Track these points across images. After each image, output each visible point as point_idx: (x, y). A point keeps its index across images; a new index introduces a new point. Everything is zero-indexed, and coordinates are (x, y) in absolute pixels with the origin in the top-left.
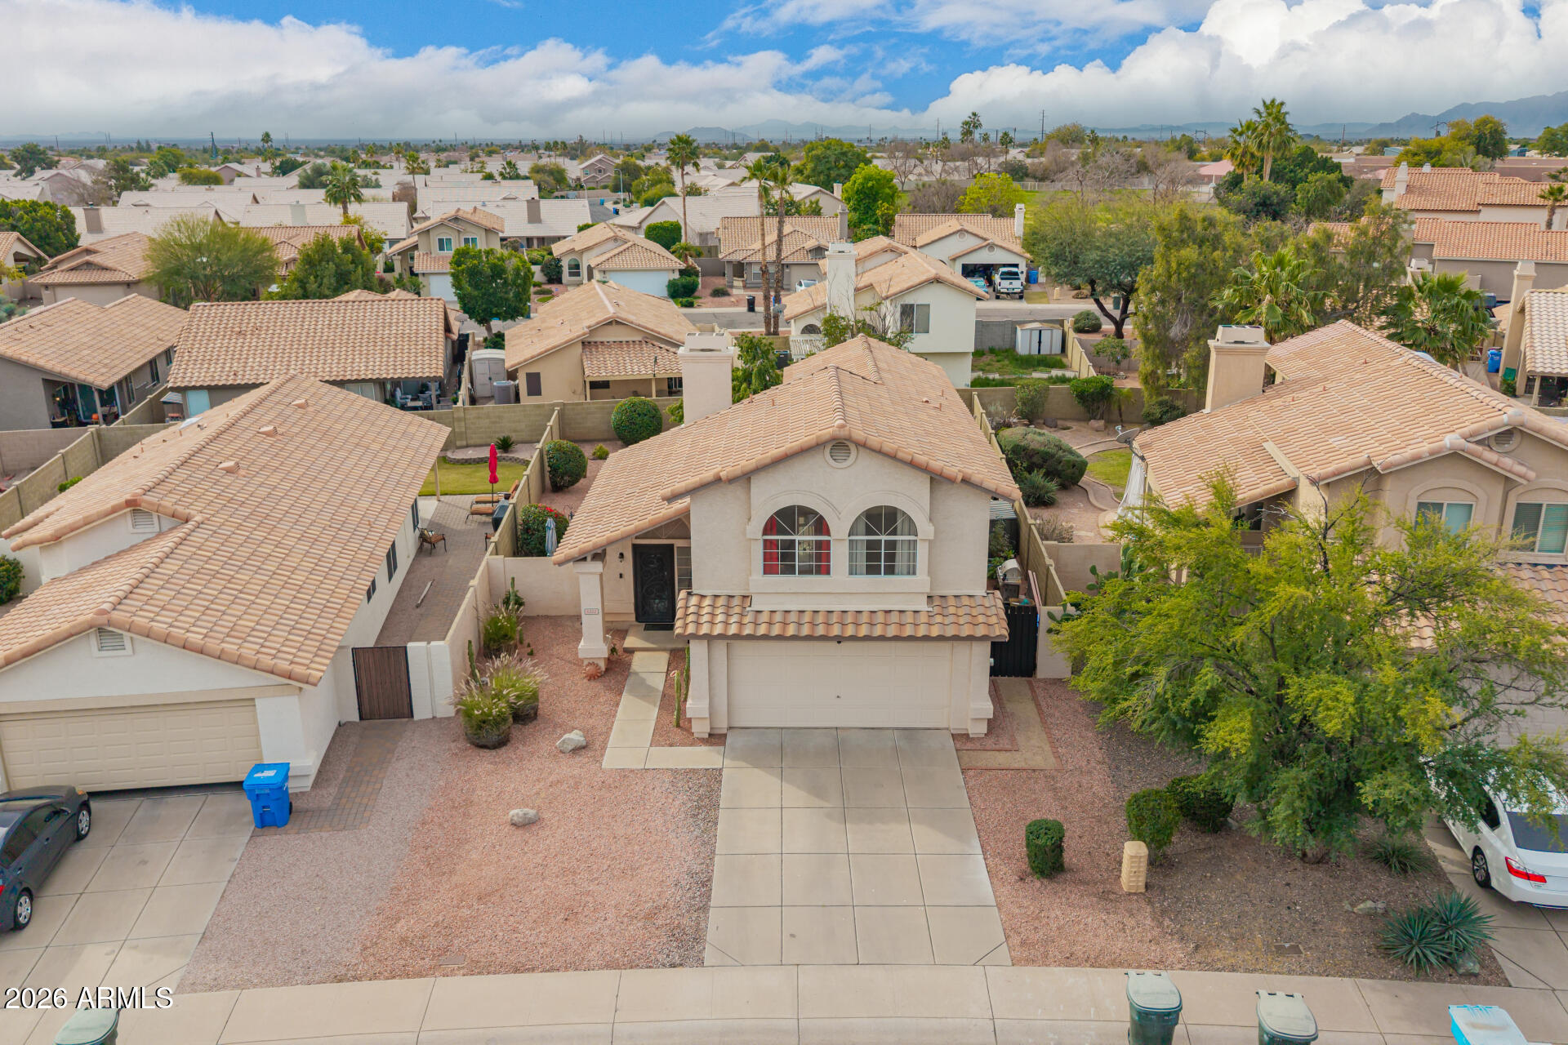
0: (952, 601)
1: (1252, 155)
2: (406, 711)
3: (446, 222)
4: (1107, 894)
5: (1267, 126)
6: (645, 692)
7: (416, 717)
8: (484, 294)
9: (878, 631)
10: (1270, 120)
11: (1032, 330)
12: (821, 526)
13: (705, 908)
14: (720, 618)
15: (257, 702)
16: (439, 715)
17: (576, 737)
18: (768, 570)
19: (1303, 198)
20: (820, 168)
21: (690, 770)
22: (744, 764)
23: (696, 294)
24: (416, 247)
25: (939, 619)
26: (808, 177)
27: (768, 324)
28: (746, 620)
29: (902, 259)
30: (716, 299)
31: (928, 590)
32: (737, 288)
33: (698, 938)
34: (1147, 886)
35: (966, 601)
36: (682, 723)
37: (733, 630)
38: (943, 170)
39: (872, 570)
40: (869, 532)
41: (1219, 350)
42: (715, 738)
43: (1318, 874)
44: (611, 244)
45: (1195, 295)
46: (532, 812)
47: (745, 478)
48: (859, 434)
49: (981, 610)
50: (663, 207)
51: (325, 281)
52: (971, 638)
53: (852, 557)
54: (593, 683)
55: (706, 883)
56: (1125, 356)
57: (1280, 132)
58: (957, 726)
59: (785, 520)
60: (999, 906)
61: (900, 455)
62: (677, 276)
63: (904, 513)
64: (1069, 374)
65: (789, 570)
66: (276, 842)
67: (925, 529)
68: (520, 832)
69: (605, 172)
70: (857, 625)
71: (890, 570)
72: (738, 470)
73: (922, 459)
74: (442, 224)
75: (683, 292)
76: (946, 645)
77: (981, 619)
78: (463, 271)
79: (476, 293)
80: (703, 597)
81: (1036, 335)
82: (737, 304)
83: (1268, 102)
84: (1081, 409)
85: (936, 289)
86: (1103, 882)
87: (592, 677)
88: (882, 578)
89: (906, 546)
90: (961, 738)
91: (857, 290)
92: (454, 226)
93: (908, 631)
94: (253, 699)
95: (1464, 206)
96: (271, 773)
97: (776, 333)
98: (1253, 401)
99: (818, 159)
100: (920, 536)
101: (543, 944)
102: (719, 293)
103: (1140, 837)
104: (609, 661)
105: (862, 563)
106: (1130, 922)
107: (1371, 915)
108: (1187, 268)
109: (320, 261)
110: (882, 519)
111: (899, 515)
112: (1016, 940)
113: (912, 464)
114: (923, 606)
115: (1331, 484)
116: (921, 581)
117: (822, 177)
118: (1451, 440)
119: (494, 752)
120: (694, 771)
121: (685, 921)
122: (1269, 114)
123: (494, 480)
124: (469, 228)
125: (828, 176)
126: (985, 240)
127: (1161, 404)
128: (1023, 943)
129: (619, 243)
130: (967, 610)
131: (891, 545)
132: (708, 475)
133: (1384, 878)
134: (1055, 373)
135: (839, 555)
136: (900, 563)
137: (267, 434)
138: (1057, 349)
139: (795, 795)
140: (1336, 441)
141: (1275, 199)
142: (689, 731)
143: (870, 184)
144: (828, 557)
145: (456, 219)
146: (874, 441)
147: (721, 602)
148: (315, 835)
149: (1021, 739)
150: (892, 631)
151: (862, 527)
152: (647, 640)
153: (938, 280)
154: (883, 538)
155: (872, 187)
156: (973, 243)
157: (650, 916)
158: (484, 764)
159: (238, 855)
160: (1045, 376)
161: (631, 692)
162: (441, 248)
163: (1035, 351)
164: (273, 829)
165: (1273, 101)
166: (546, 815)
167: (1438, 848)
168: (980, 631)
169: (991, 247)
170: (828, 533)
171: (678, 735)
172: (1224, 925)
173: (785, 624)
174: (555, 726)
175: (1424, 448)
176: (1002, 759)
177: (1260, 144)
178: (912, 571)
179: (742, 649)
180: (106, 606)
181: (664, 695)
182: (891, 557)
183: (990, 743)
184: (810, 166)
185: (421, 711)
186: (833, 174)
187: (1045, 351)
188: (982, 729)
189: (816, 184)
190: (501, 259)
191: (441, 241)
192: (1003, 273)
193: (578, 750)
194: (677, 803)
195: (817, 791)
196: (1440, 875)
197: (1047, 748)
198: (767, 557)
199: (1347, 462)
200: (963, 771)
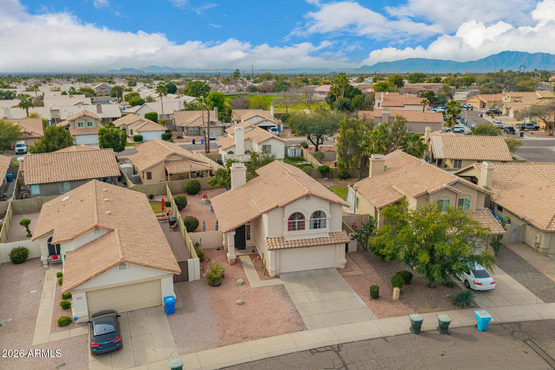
0: (335, 234)
1: (338, 89)
2: (186, 279)
3: (81, 117)
4: (391, 301)
5: (342, 81)
6: (249, 267)
7: (190, 281)
8: (112, 144)
9: (319, 243)
10: (342, 79)
11: (292, 149)
12: (302, 217)
13: (300, 317)
14: (278, 244)
15: (161, 280)
16: (196, 280)
17: (240, 280)
18: (289, 230)
19: (354, 102)
20: (194, 91)
21: (276, 285)
22: (288, 282)
23: (171, 138)
24: (69, 125)
25: (333, 239)
26: (190, 93)
27: (206, 149)
28: (285, 244)
29: (255, 129)
30: (179, 140)
31: (329, 231)
32: (184, 135)
33: (303, 324)
34: (399, 298)
35: (338, 234)
36: (266, 273)
37: (282, 247)
38: (229, 89)
39: (315, 227)
40: (314, 217)
41: (373, 161)
42: (277, 277)
43: (435, 290)
44: (139, 122)
45: (353, 142)
46: (243, 300)
47: (283, 207)
48: (313, 193)
49: (342, 235)
50: (145, 106)
51: (55, 142)
52: (342, 243)
53: (310, 225)
54: (233, 266)
55: (297, 311)
56: (323, 157)
57: (346, 82)
58: (336, 266)
59: (293, 217)
60: (368, 307)
61: (324, 198)
62: (164, 132)
63: (323, 212)
64: (309, 163)
65: (294, 229)
66: (175, 318)
67: (328, 215)
68: (241, 306)
69: (104, 89)
70: (313, 242)
71: (319, 227)
72: (282, 204)
73: (328, 198)
74: (79, 118)
75: (167, 137)
76: (334, 246)
77: (343, 238)
78: (104, 137)
79: (108, 144)
80: (271, 238)
81: (294, 151)
82: (188, 141)
83: (341, 73)
84: (321, 175)
85: (273, 140)
86: (389, 298)
87: (232, 264)
88: (318, 229)
89: (323, 221)
90: (338, 269)
91: (245, 140)
92: (84, 118)
93: (326, 243)
94: (160, 279)
95: (400, 105)
96: (171, 299)
97: (209, 152)
98: (382, 174)
99: (193, 88)
100: (327, 217)
101: (267, 331)
102: (180, 137)
103: (396, 287)
104: (236, 259)
105: (313, 226)
106: (399, 306)
107: (449, 297)
108: (350, 135)
109: (52, 135)
110: (317, 214)
111: (321, 212)
112: (376, 314)
113: (327, 200)
114: (328, 236)
115: (417, 197)
116: (327, 229)
117: (195, 94)
118: (445, 185)
119: (219, 287)
120: (277, 285)
121: (298, 321)
122: (342, 77)
123: (163, 209)
124: (90, 119)
125: (197, 93)
126: (264, 118)
127: (343, 172)
128: (378, 314)
129: (142, 122)
130: (339, 236)
131: (320, 220)
132: (274, 205)
133: (448, 289)
134: (304, 163)
135: (307, 224)
136: (322, 225)
137: (108, 201)
138: (300, 155)
139: (306, 288)
140: (416, 186)
141: (348, 104)
142: (268, 275)
143: (216, 97)
144: (304, 225)
145: (84, 116)
146: (317, 194)
147: (276, 239)
148: (185, 314)
149: (353, 268)
150: (322, 243)
151: (312, 216)
152: (241, 252)
153: (273, 138)
154: (318, 219)
155: (217, 98)
156: (260, 119)
157: (289, 320)
158: (218, 290)
159: (168, 322)
160: (301, 164)
161: (245, 267)
162: (79, 126)
163: (294, 156)
164: (172, 315)
165: (342, 73)
166: (246, 301)
167: (457, 281)
168: (344, 241)
169: (267, 121)
170: (304, 219)
171: (267, 277)
172: (419, 304)
173: (295, 244)
174: (231, 278)
175: (439, 187)
176: (351, 273)
177: (340, 86)
178: (325, 227)
179: (283, 251)
180: (122, 257)
181: (255, 267)
182: (319, 224)
183: (346, 270)
184: (190, 90)
185: (191, 279)
186: (199, 92)
187: (297, 155)
188: (344, 266)
189: (193, 96)
190: (117, 132)
191: (79, 124)
192: (272, 129)
193: (243, 284)
194: (277, 294)
195: (311, 286)
196: (459, 287)
197: (360, 269)
198: (289, 226)
199: (421, 192)
200: (344, 277)
